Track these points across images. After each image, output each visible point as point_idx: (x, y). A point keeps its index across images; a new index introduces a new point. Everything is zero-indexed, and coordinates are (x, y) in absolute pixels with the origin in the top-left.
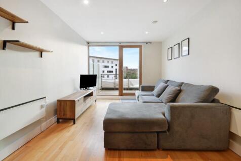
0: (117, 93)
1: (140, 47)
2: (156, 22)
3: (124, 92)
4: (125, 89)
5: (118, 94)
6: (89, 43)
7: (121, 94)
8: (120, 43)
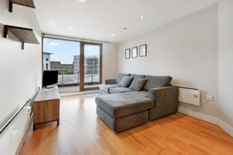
0: (78, 88)
1: (101, 45)
2: (126, 29)
3: (86, 87)
4: (86, 84)
5: (79, 90)
6: (44, 34)
7: (82, 89)
8: (82, 39)
